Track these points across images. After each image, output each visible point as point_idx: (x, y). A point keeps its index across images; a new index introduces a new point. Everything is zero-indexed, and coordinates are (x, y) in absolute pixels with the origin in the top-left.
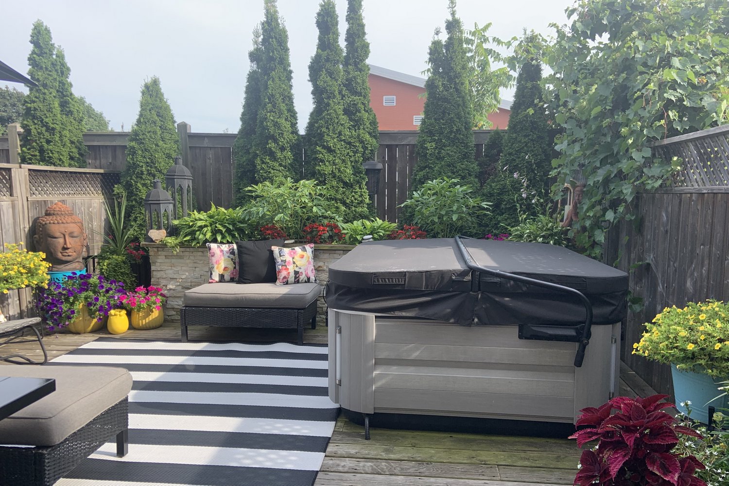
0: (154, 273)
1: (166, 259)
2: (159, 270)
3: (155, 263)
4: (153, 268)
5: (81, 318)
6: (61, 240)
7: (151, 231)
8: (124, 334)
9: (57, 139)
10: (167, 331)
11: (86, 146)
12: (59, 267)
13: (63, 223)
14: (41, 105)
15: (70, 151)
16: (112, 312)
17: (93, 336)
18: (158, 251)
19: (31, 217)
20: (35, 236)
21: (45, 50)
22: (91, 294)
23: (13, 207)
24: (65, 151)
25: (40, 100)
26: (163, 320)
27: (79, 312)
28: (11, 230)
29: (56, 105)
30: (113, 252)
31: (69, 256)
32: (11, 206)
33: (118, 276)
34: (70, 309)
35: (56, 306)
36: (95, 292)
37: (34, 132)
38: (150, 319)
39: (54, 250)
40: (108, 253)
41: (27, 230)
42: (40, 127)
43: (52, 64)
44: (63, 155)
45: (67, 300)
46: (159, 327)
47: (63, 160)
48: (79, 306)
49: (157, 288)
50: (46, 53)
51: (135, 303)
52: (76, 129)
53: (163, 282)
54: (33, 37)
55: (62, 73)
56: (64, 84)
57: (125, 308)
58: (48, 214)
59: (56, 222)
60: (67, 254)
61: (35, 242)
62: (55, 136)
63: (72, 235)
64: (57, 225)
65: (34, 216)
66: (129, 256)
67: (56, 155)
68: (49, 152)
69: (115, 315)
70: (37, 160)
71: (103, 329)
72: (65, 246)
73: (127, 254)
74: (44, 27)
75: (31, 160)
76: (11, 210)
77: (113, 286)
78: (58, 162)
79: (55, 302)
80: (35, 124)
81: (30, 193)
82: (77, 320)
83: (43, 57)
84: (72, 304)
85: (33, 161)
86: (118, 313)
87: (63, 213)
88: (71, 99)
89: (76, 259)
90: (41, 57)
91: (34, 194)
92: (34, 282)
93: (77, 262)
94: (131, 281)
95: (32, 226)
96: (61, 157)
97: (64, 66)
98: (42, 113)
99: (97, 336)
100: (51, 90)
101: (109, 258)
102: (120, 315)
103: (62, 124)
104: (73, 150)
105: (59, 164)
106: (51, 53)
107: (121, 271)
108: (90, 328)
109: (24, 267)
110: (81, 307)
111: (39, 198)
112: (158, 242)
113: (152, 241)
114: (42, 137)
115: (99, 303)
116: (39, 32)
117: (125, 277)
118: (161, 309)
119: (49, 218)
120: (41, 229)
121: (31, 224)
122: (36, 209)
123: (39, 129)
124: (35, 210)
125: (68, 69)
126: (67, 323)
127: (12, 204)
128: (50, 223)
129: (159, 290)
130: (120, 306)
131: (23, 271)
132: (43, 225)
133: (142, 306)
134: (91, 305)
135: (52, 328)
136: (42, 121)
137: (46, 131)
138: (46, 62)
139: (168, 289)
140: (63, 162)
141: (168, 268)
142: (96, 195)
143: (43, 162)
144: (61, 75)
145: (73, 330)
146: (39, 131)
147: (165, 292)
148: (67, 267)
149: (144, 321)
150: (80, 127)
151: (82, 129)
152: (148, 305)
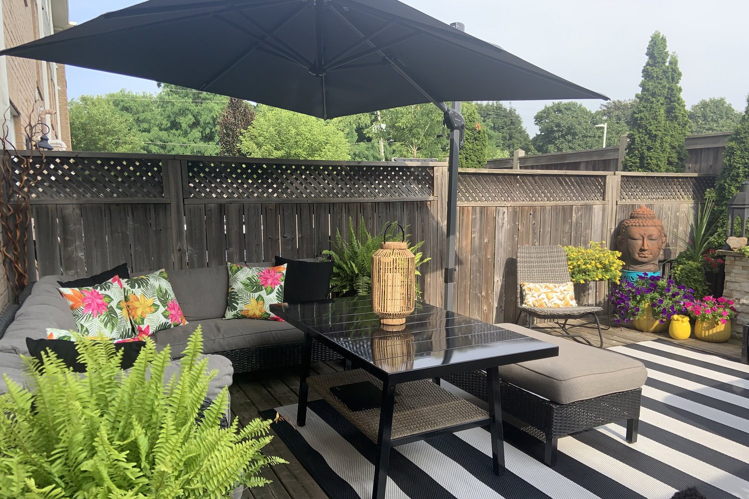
0: (728, 284)
1: (742, 269)
2: (733, 281)
3: (730, 273)
4: (727, 278)
5: (645, 317)
6: (640, 242)
7: (730, 238)
8: (684, 341)
9: (658, 145)
10: (730, 348)
11: (686, 150)
12: (635, 266)
13: (643, 226)
14: (647, 114)
15: (670, 156)
16: (676, 317)
17: (654, 337)
18: (735, 260)
19: (618, 219)
20: (619, 237)
21: (658, 60)
22: (657, 295)
23: (604, 210)
24: (664, 157)
25: (647, 110)
26: (730, 336)
27: (644, 311)
28: (599, 230)
29: (662, 111)
30: (690, 258)
31: (644, 257)
32: (602, 209)
33: (690, 282)
34: (636, 306)
35: (624, 302)
36: (661, 295)
37: (637, 140)
38: (714, 332)
39: (633, 251)
40: (684, 259)
41: (612, 231)
42: (643, 136)
43: (664, 72)
44: (660, 161)
45: (634, 298)
46: (723, 343)
47: (660, 165)
48: (645, 305)
49: (728, 301)
50: (659, 62)
51: (699, 312)
52: (679, 134)
53: (736, 295)
54: (649, 49)
55: (673, 79)
56: (672, 90)
57: (689, 316)
58: (632, 217)
59: (638, 224)
60: (643, 256)
61: (618, 242)
62: (656, 143)
63: (650, 238)
64: (638, 228)
65: (621, 218)
66: (706, 264)
67: (654, 161)
68: (649, 158)
69: (677, 320)
70: (637, 166)
71: (664, 332)
72: (643, 248)
73: (704, 261)
74: (661, 37)
75: (631, 167)
76: (601, 213)
77: (682, 292)
78: (655, 168)
79: (623, 298)
80: (640, 133)
81: (620, 197)
82: (641, 319)
83: (656, 66)
84: (639, 302)
85: (633, 168)
86: (680, 319)
87: (645, 216)
88: (678, 104)
89: (652, 260)
90: (653, 67)
91: (624, 198)
92: (606, 277)
93: (653, 264)
94: (703, 289)
95: (618, 227)
96: (659, 163)
97: (676, 72)
98: (647, 122)
99: (657, 337)
100: (658, 98)
101: (685, 263)
102: (682, 321)
103: (665, 130)
104: (672, 155)
105: (656, 170)
106: (663, 61)
107: (694, 277)
108: (652, 329)
109: (601, 263)
110: (646, 306)
111: (628, 202)
112: (736, 250)
113: (730, 249)
114: (644, 144)
115: (663, 305)
116: (655, 43)
117: (698, 284)
118: (729, 323)
119: (632, 221)
120: (624, 230)
121: (617, 226)
122: (624, 212)
123: (642, 137)
124: (622, 214)
125: (680, 74)
126: (631, 319)
127: (603, 207)
128: (632, 225)
129: (729, 302)
130: (684, 313)
131: (599, 266)
132: (626, 227)
133: (707, 316)
134: (656, 307)
135: (618, 321)
136: (646, 130)
137: (648, 139)
138: (657, 71)
139: (741, 303)
140: (660, 168)
141: (744, 280)
142: (687, 199)
143: (641, 168)
144: (671, 82)
145: (637, 326)
146: (642, 139)
147: (735, 306)
148: (642, 268)
149: (707, 332)
150: (684, 131)
151: (685, 133)
152: (713, 316)
